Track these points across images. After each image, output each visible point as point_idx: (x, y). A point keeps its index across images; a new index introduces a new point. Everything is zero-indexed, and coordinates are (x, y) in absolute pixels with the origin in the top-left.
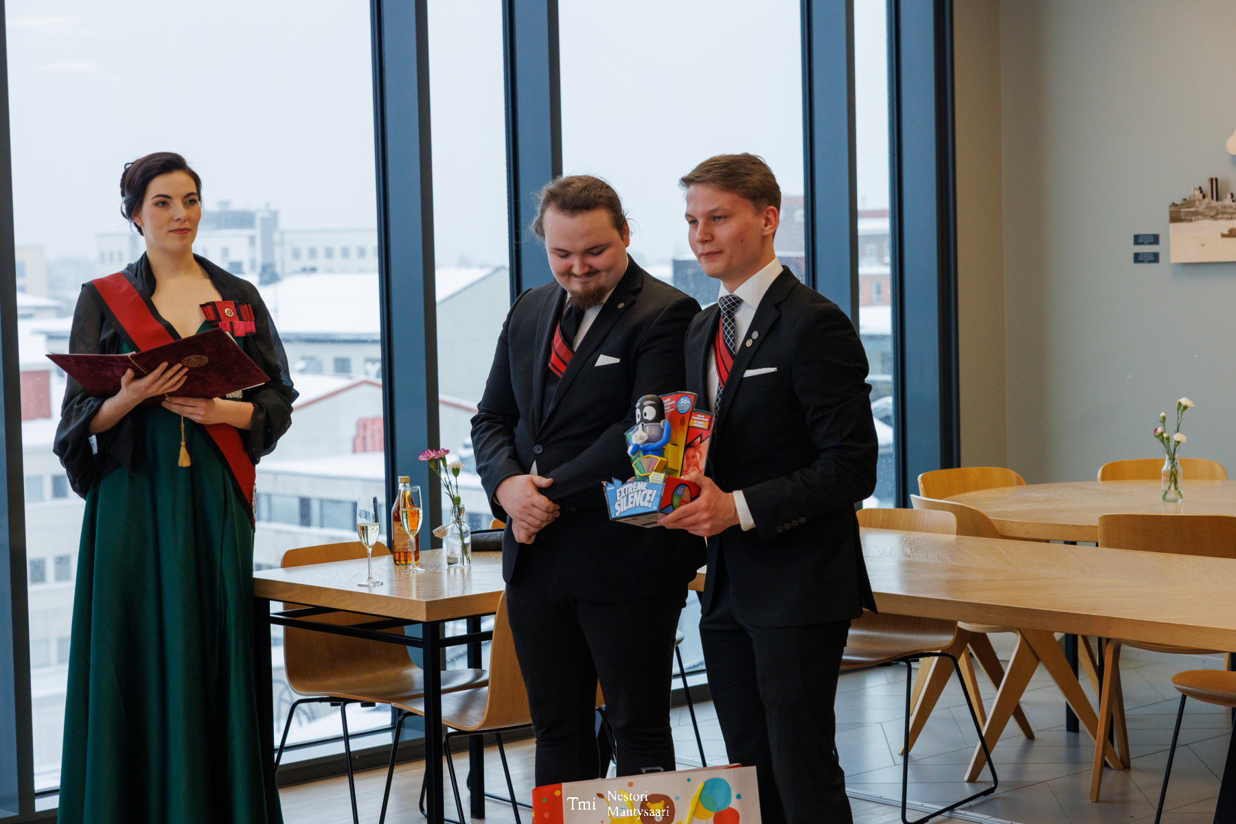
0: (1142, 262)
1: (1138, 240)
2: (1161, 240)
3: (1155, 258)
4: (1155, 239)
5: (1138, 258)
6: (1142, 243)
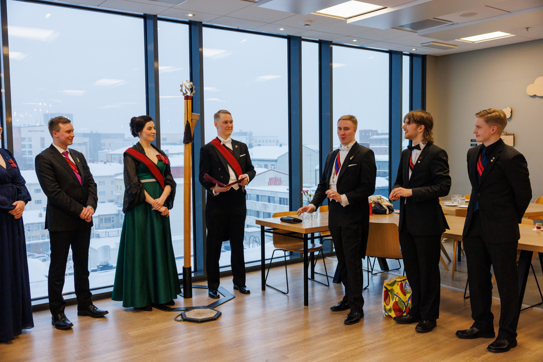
1: (472, 141)
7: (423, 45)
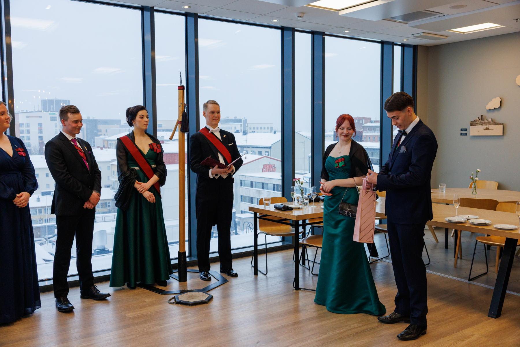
0: (463, 135)
1: (462, 130)
2: (468, 130)
3: (466, 134)
4: (466, 130)
5: (461, 134)
6: (463, 131)
7: (415, 35)
